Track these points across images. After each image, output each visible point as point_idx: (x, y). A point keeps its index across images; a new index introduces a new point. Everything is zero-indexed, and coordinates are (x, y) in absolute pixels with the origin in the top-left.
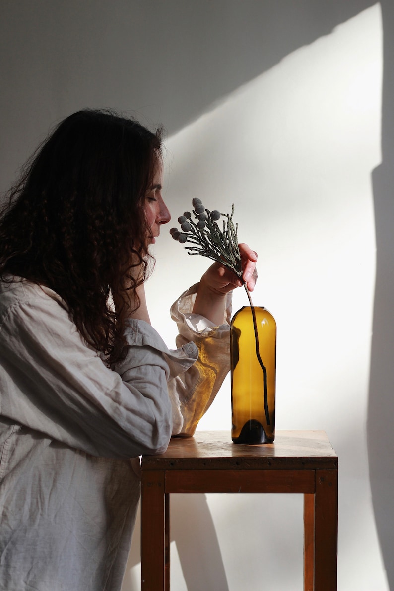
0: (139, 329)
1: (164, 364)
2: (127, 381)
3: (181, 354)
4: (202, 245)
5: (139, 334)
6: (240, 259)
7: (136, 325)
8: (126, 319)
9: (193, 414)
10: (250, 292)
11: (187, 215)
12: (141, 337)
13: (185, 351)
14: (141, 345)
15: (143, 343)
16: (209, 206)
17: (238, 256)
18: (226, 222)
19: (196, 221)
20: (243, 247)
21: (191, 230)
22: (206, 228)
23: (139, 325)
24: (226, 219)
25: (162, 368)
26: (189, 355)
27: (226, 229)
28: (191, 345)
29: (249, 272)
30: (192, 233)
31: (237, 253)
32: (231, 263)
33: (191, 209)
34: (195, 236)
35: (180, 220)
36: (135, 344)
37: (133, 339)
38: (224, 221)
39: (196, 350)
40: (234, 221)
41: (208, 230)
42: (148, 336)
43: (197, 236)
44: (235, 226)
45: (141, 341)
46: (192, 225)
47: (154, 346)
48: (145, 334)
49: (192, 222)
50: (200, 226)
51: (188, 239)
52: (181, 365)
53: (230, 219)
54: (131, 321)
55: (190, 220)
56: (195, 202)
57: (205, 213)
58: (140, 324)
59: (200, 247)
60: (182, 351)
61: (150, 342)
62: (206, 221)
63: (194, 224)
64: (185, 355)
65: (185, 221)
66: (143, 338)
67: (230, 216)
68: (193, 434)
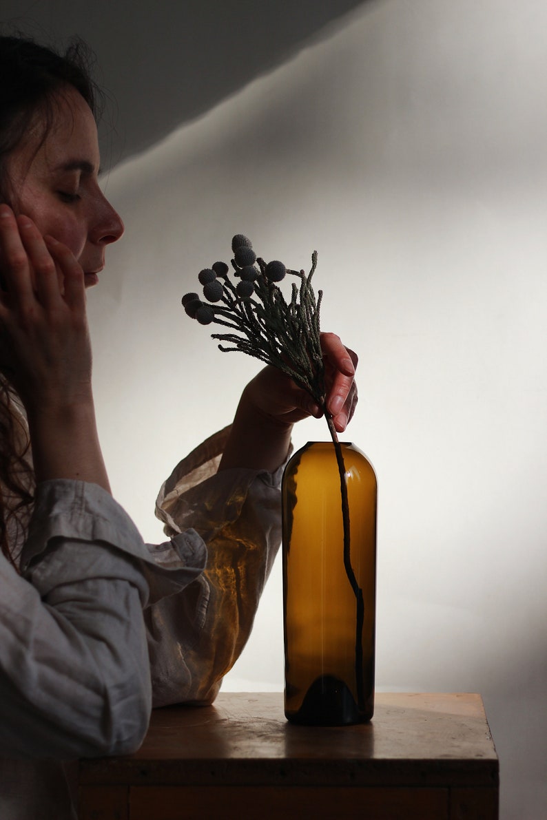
0: (87, 503)
1: (136, 576)
2: (53, 605)
3: (171, 555)
4: (246, 332)
5: (87, 514)
6: (322, 365)
7: (80, 494)
8: (59, 480)
9: (212, 663)
10: (338, 434)
11: (220, 269)
12: (89, 521)
13: (178, 548)
14: (89, 538)
15: (93, 534)
16: (266, 252)
17: (319, 358)
18: (299, 287)
19: (236, 281)
20: (329, 340)
21: (224, 299)
22: (255, 297)
23: (86, 494)
24: (298, 281)
25: (133, 584)
26: (186, 558)
27: (298, 302)
28: (191, 537)
29: (339, 395)
30: (226, 306)
31: (317, 352)
32: (304, 372)
33: (227, 257)
34: (233, 313)
35: (204, 277)
36: (76, 536)
37: (74, 523)
38: (294, 286)
39: (202, 548)
40: (316, 285)
41: (259, 301)
42: (105, 520)
43: (236, 311)
44: (317, 296)
45: (89, 530)
46: (230, 291)
47: (115, 543)
48: (98, 515)
49: (228, 283)
50: (243, 291)
51: (217, 316)
52: (172, 582)
53: (306, 282)
54: (70, 486)
55: (226, 278)
56: (239, 245)
57: (256, 265)
58: (90, 491)
59: (243, 335)
60: (172, 549)
61: (109, 534)
62: (256, 282)
63: (232, 287)
64: (177, 558)
65: (213, 279)
66: (94, 523)
67: (307, 275)
68: (213, 701)
